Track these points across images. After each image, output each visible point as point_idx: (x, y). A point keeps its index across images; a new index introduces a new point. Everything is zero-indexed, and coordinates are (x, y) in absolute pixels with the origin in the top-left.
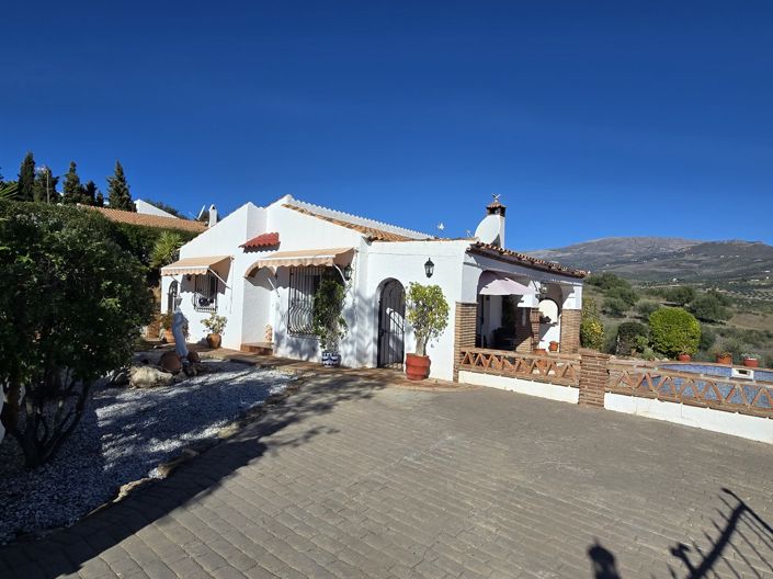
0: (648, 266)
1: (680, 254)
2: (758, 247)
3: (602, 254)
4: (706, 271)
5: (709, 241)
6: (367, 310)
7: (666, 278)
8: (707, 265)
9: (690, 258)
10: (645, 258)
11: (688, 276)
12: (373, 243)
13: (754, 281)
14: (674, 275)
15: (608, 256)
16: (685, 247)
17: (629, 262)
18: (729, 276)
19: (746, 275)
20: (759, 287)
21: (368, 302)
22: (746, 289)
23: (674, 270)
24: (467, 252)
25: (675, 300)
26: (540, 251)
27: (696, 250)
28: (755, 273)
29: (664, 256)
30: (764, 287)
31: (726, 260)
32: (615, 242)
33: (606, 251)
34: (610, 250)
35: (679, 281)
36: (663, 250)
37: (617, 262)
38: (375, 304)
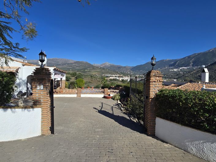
0: (65, 66)
1: (72, 64)
2: (87, 63)
3: (53, 62)
4: (77, 68)
5: (78, 61)
6: (23, 83)
7: (69, 69)
8: (77, 66)
9: (74, 65)
10: (64, 64)
11: (73, 69)
12: (25, 66)
13: (86, 70)
14: (71, 69)
15: (55, 63)
16: (73, 62)
17: (60, 65)
18: (82, 69)
19: (85, 69)
20: (87, 72)
21: (24, 81)
22: (85, 72)
23: (70, 68)
24: (53, 70)
25: (72, 75)
26: (34, 60)
27: (75, 63)
28: (86, 69)
29: (68, 64)
30: (88, 72)
31: (81, 66)
32: (57, 59)
33: (54, 61)
34: (55, 61)
35: (72, 70)
36: (68, 62)
37: (57, 65)
38: (26, 82)
